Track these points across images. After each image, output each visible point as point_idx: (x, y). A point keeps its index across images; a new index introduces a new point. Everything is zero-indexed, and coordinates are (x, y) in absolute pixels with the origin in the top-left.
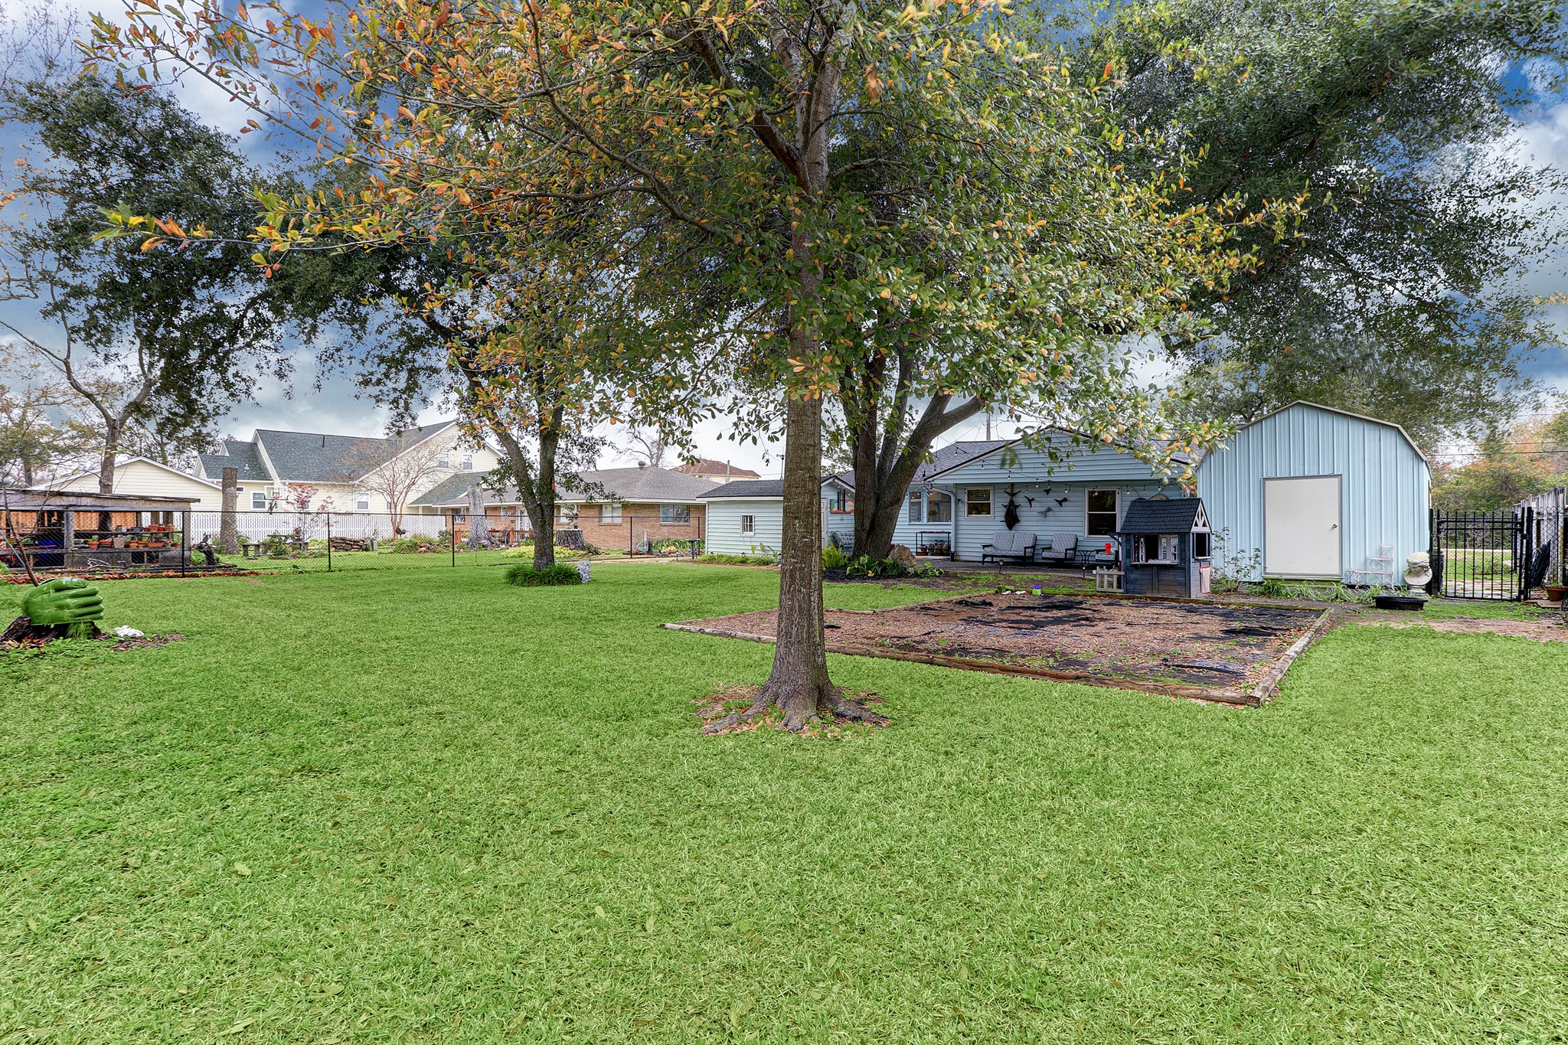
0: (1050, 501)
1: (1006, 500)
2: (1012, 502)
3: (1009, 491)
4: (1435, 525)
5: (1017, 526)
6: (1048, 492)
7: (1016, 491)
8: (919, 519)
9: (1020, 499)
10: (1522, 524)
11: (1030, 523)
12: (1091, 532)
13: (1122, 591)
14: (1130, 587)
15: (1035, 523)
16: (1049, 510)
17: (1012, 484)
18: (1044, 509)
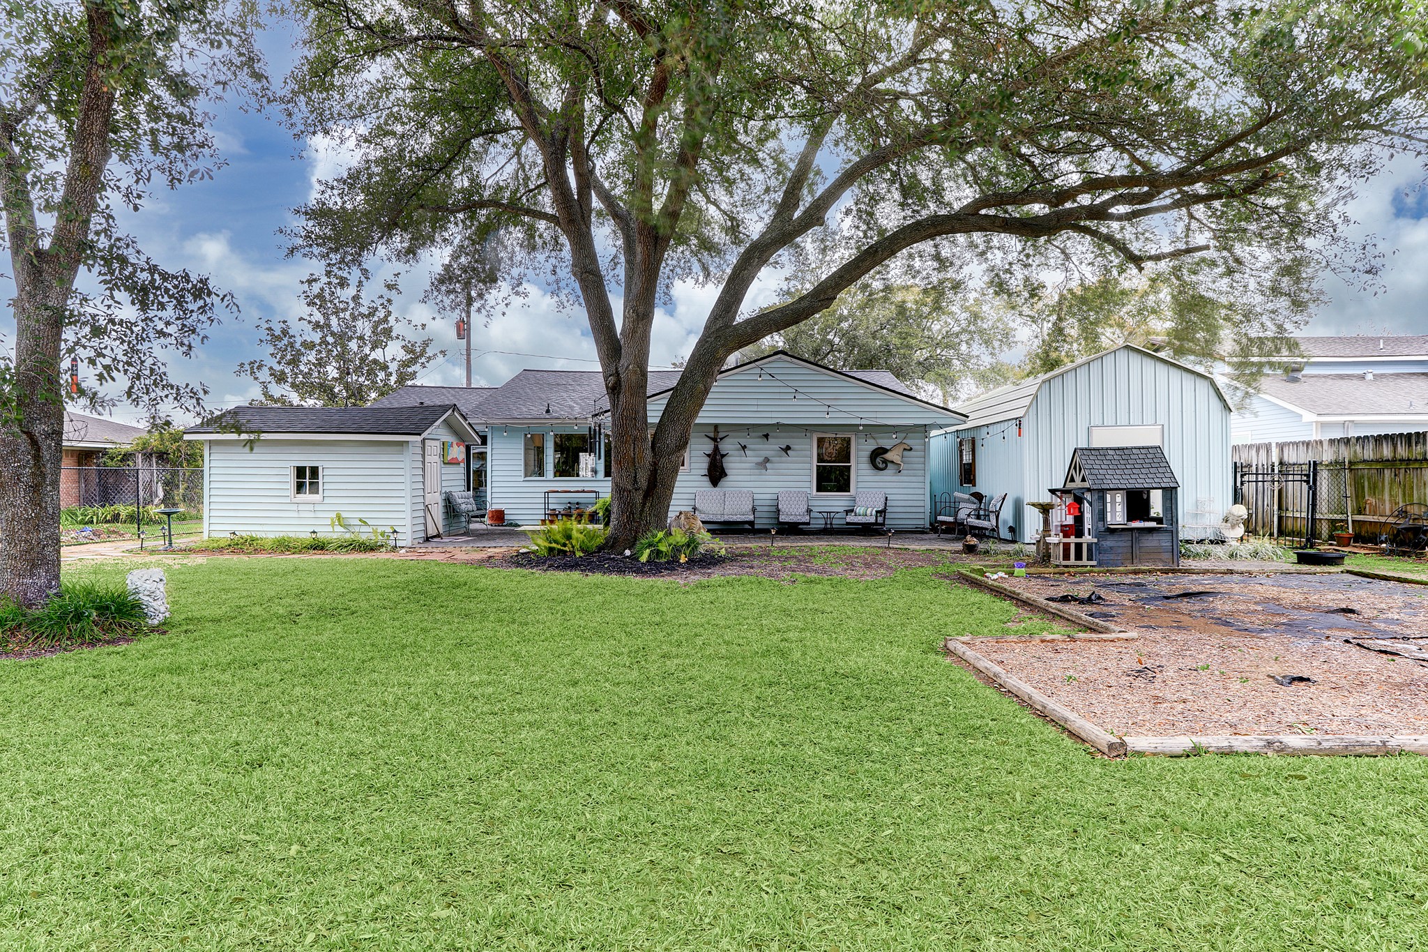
0: (771, 447)
1: (708, 447)
2: (716, 449)
3: (712, 435)
4: (1239, 476)
5: (723, 483)
6: (766, 436)
7: (721, 435)
8: (541, 474)
9: (725, 447)
10: (1308, 476)
11: (740, 478)
12: (819, 490)
13: (1094, 563)
14: (1104, 557)
15: (748, 478)
16: (767, 460)
17: (716, 426)
18: (761, 459)
